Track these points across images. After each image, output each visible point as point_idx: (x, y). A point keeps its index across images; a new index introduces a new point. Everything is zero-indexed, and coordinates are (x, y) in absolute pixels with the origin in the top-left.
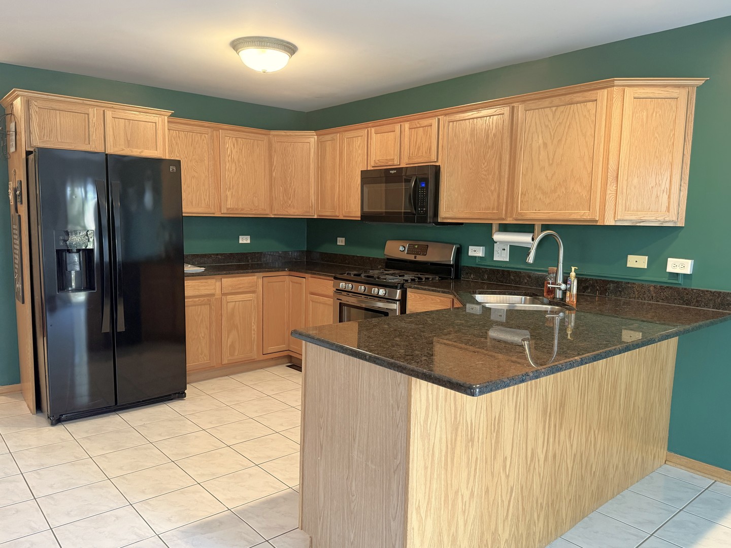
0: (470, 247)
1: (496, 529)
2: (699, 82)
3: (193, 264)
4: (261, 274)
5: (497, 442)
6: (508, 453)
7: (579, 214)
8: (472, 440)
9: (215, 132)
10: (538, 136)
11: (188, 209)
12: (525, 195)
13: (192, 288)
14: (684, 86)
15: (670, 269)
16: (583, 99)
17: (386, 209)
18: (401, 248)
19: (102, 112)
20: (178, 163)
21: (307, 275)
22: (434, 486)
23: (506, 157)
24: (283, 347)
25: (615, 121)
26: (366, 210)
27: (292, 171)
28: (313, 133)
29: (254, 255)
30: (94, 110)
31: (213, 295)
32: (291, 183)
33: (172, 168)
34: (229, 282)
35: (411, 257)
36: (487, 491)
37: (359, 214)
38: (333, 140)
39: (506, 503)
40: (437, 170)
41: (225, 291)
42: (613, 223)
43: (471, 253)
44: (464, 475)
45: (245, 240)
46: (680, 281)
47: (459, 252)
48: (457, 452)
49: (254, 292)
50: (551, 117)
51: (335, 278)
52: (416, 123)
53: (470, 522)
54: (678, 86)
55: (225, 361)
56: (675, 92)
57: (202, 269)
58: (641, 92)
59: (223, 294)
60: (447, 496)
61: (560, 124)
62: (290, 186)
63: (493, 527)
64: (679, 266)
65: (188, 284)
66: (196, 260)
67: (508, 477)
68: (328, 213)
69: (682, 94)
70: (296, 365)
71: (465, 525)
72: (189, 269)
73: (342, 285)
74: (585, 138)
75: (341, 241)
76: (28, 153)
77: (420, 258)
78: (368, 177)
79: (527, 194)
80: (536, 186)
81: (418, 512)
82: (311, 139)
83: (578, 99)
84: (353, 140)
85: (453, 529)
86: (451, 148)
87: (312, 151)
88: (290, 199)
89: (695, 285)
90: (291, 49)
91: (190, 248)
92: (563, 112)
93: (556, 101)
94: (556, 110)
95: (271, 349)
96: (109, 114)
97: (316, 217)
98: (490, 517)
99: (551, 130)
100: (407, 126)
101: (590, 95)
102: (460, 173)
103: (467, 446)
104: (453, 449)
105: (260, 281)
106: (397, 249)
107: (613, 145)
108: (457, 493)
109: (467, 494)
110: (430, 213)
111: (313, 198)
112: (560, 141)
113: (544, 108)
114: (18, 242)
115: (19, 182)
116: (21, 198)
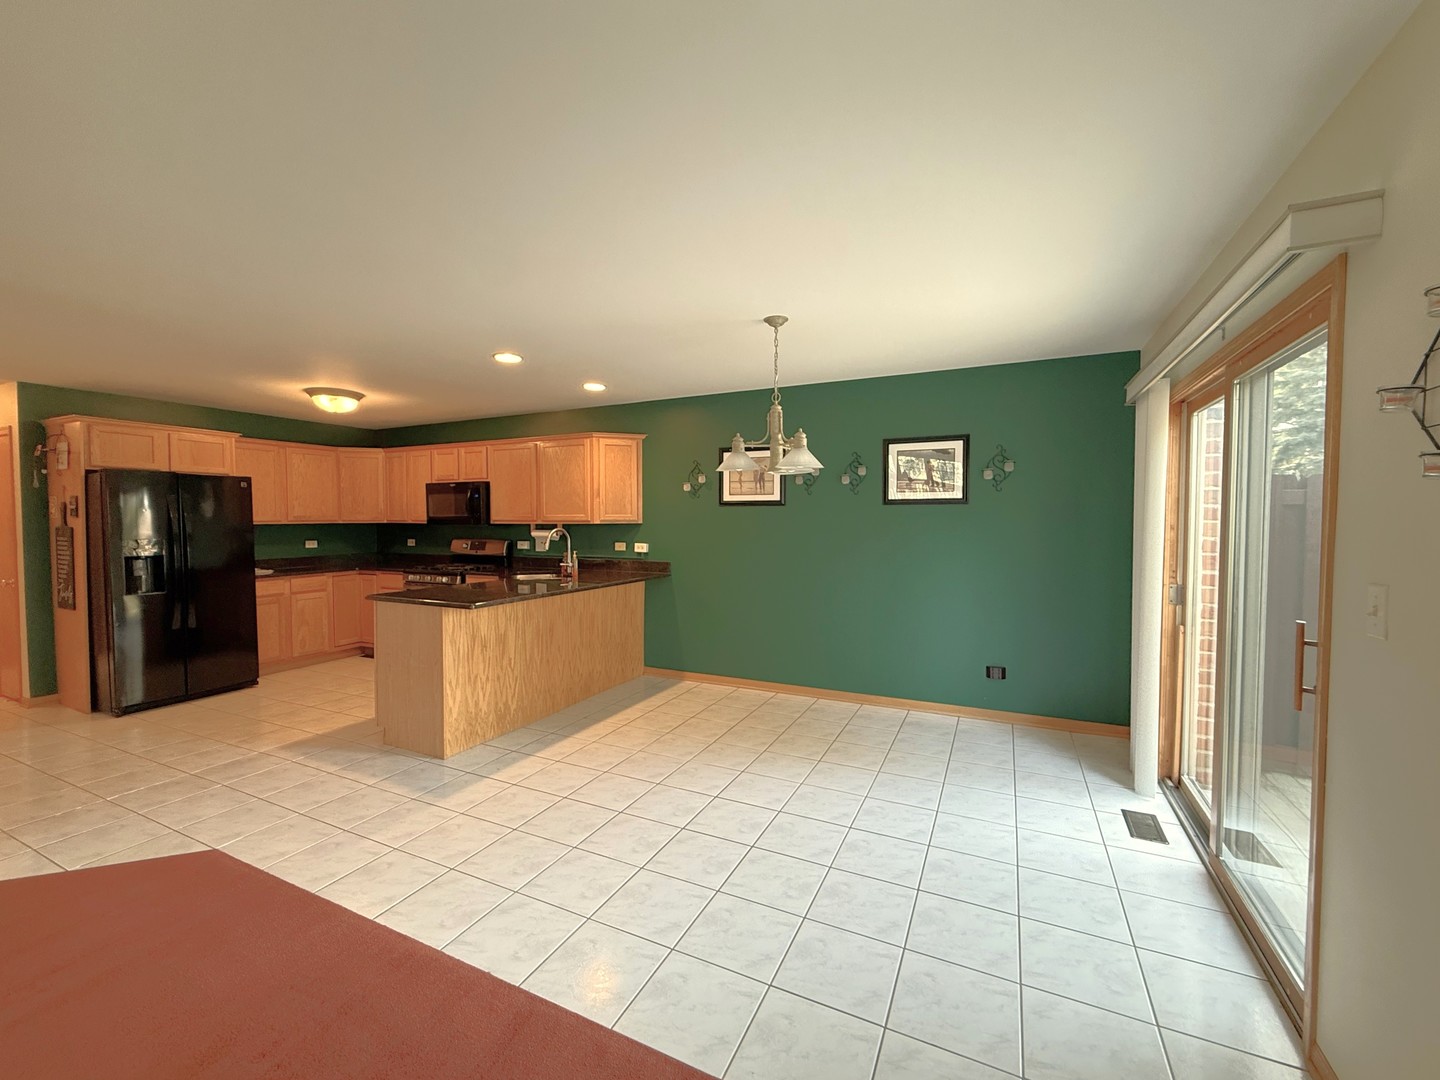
0: (519, 543)
1: (507, 701)
2: (644, 437)
3: (262, 568)
4: (331, 574)
5: (504, 649)
6: (512, 656)
7: (578, 517)
8: (486, 647)
9: (281, 450)
10: (553, 465)
11: (259, 518)
12: (547, 503)
13: (261, 587)
14: (634, 439)
15: (636, 550)
16: (577, 444)
17: (456, 513)
18: (465, 546)
19: (166, 436)
20: (248, 480)
21: (377, 572)
22: (461, 670)
23: (534, 479)
24: (356, 639)
25: (595, 458)
26: (431, 515)
27: (360, 481)
28: (381, 450)
29: (320, 559)
30: (160, 434)
31: (283, 594)
32: (360, 492)
33: (243, 484)
34: (299, 582)
35: (473, 552)
36: (498, 678)
37: (425, 518)
38: (400, 457)
39: (513, 687)
40: (487, 485)
41: (294, 590)
42: (598, 522)
43: (519, 547)
44: (481, 667)
45: (312, 545)
46: (643, 557)
47: (512, 547)
48: (476, 652)
49: (323, 590)
51: (405, 572)
52: (470, 449)
53: (487, 695)
54: (631, 439)
55: (296, 655)
56: (629, 442)
57: (270, 572)
58: (610, 441)
59: (292, 593)
60: (470, 678)
62: (359, 495)
63: (504, 699)
64: (641, 548)
65: (259, 585)
66: (266, 565)
67: (513, 670)
68: (397, 518)
69: (634, 443)
70: (368, 652)
71: (484, 696)
72: (258, 572)
73: (411, 577)
74: (579, 469)
75: (411, 543)
76: (88, 472)
77: (480, 553)
78: (431, 489)
80: (554, 498)
81: (450, 683)
82: (378, 455)
83: (573, 444)
84: (418, 458)
85: (475, 698)
86: (497, 470)
87: (381, 465)
88: (359, 507)
89: (650, 559)
90: (358, 397)
91: (261, 552)
92: (566, 450)
93: (562, 443)
95: (343, 642)
96: (175, 436)
97: (385, 522)
98: (501, 693)
99: (560, 461)
100: (462, 450)
101: (580, 441)
102: (504, 487)
103: (482, 650)
104: (473, 651)
105: (331, 580)
106: (461, 546)
107: (595, 474)
108: (476, 677)
109: (484, 678)
110: (483, 516)
111: (382, 506)
113: (555, 447)
114: (68, 553)
115: (72, 497)
116: (76, 512)
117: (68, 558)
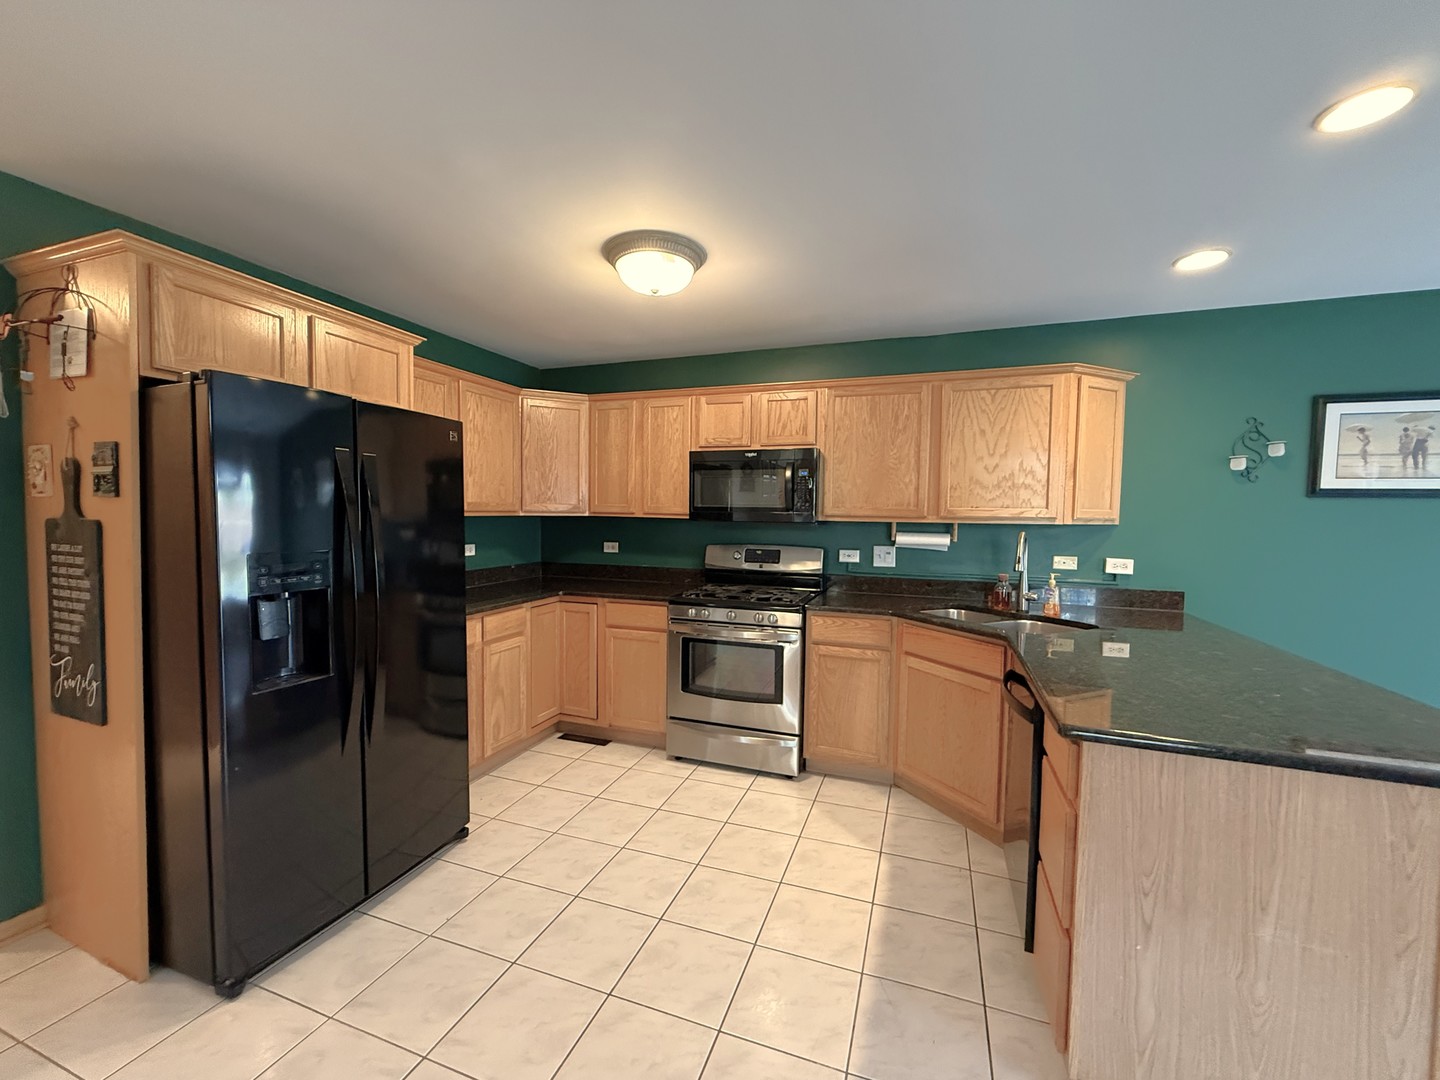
0: (841, 552)
4: (529, 605)
10: (972, 421)
12: (956, 489)
14: (1120, 380)
15: (1109, 570)
16: (1036, 383)
21: (599, 600)
23: (926, 444)
24: (554, 710)
25: (1072, 409)
26: (696, 505)
27: (553, 448)
28: (585, 397)
32: (551, 466)
33: (453, 435)
34: (491, 622)
37: (685, 510)
41: (485, 637)
43: (842, 559)
46: (1125, 582)
49: (520, 634)
50: (989, 401)
51: (674, 603)
52: (779, 394)
58: (1094, 381)
59: (484, 643)
61: (1003, 409)
62: (550, 470)
64: (1119, 566)
69: (1120, 387)
74: (1038, 426)
75: (611, 548)
79: (958, 489)
80: (971, 479)
83: (1027, 383)
84: (663, 411)
86: (839, 428)
87: (583, 423)
88: (549, 489)
92: (1005, 396)
93: (998, 383)
94: (995, 393)
95: (540, 718)
97: (587, 514)
99: (990, 415)
100: (762, 396)
102: (854, 460)
105: (529, 614)
110: (807, 508)
112: (1003, 429)
113: (979, 390)
114: (86, 584)
115: (99, 446)
116: (111, 484)
117: (86, 596)
